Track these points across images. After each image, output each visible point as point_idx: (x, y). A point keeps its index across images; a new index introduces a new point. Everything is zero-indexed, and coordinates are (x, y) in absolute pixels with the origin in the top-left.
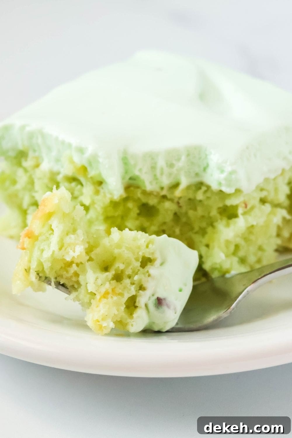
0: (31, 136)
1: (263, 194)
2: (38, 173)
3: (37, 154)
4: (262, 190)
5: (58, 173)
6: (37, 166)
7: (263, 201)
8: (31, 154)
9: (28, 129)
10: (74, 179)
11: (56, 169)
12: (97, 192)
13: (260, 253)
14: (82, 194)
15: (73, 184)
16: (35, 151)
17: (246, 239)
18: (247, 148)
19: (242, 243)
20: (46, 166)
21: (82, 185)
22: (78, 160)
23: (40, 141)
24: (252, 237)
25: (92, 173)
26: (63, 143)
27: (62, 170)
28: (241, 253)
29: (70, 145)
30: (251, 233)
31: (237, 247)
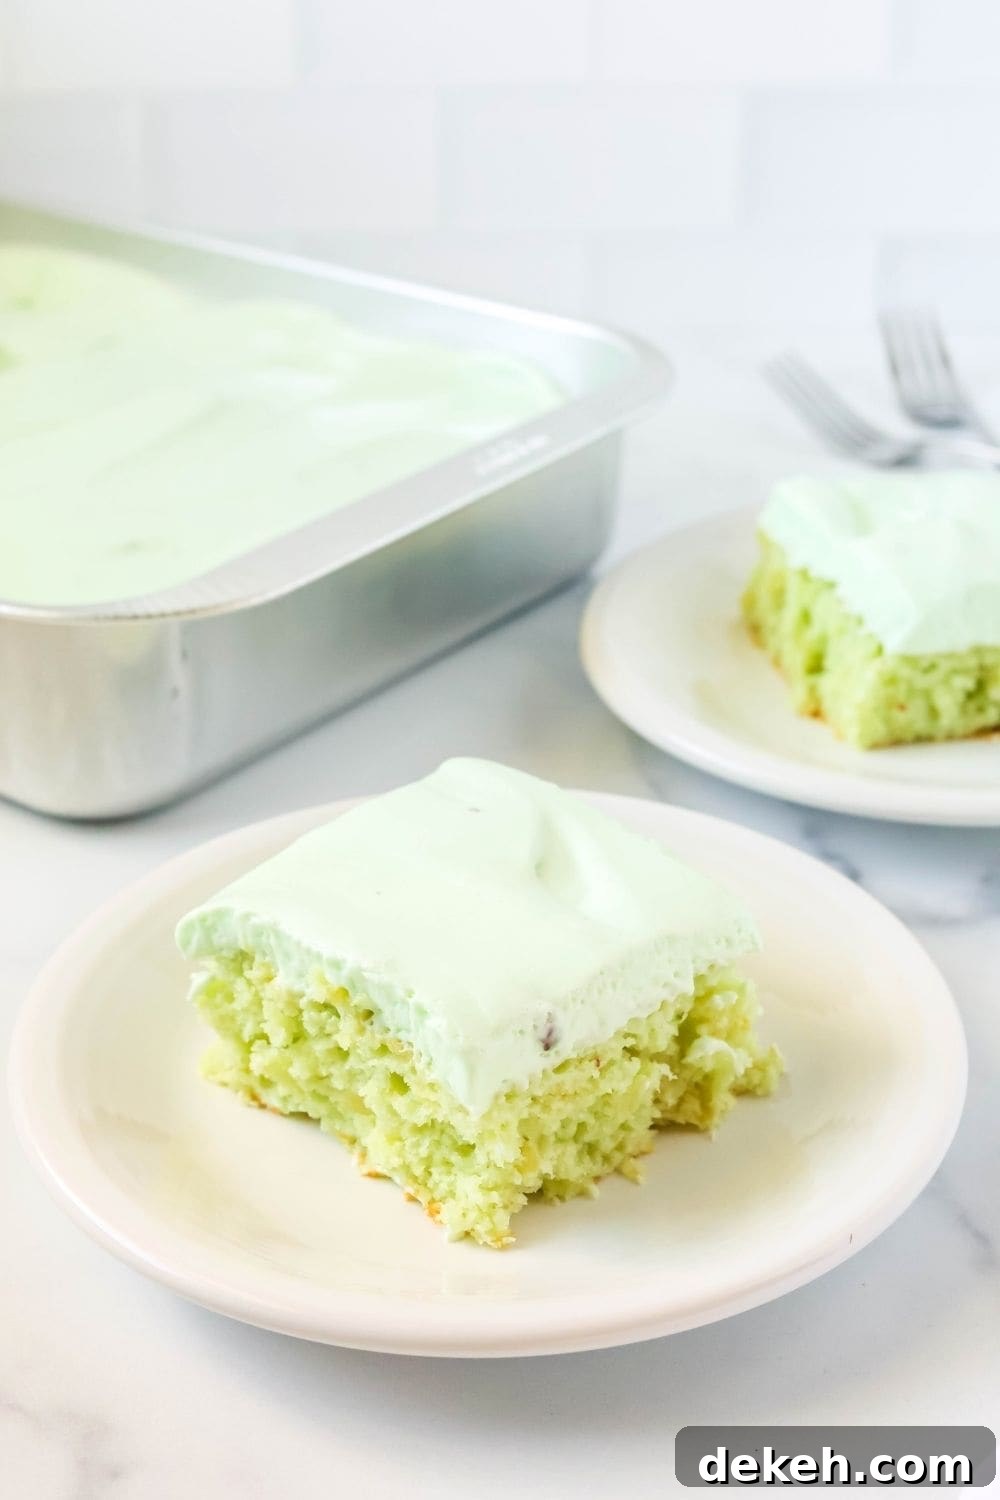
0: (258, 932)
1: (630, 1042)
2: (269, 991)
3: (267, 959)
4: (627, 1036)
5: (302, 995)
6: (269, 979)
7: (631, 1052)
8: (258, 958)
9: (254, 920)
10: (326, 1006)
11: (297, 988)
12: (362, 1031)
13: (622, 1135)
14: (338, 1031)
15: (325, 1014)
16: (264, 954)
17: (596, 1114)
18: (602, 973)
19: (591, 1121)
20: (283, 981)
21: (339, 1016)
22: (335, 981)
23: (272, 941)
24: (609, 1112)
25: (357, 999)
26: (308, 951)
27: (308, 991)
28: (588, 1137)
29: (319, 957)
30: (606, 1104)
31: (582, 1126)
